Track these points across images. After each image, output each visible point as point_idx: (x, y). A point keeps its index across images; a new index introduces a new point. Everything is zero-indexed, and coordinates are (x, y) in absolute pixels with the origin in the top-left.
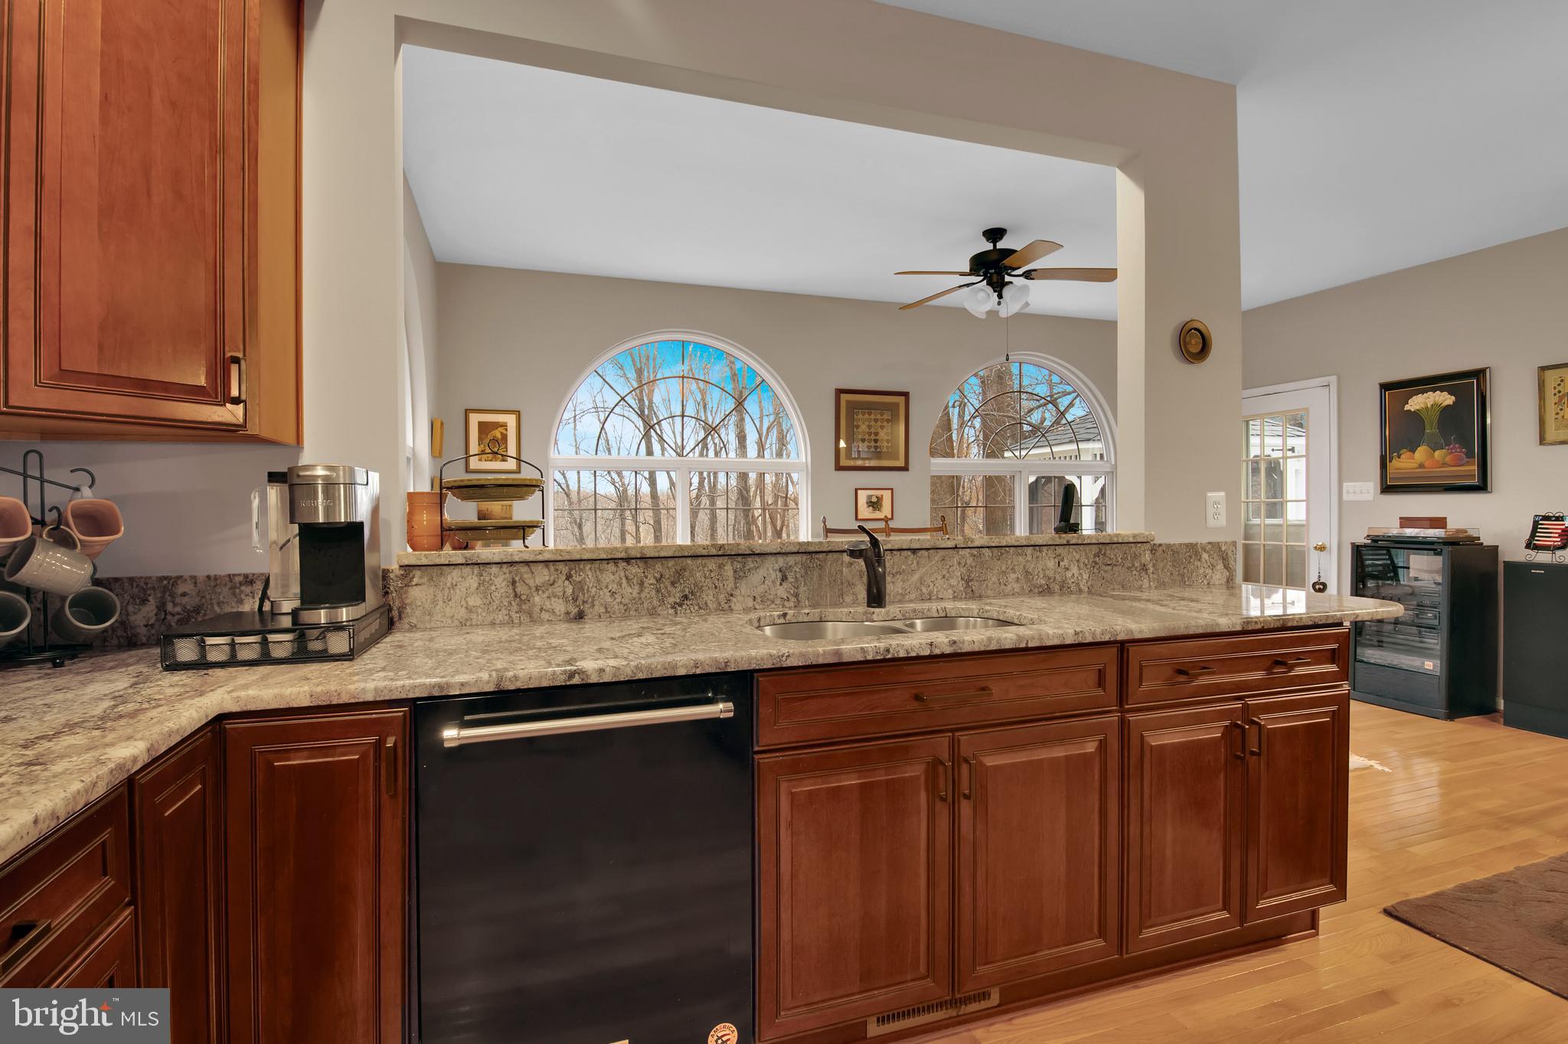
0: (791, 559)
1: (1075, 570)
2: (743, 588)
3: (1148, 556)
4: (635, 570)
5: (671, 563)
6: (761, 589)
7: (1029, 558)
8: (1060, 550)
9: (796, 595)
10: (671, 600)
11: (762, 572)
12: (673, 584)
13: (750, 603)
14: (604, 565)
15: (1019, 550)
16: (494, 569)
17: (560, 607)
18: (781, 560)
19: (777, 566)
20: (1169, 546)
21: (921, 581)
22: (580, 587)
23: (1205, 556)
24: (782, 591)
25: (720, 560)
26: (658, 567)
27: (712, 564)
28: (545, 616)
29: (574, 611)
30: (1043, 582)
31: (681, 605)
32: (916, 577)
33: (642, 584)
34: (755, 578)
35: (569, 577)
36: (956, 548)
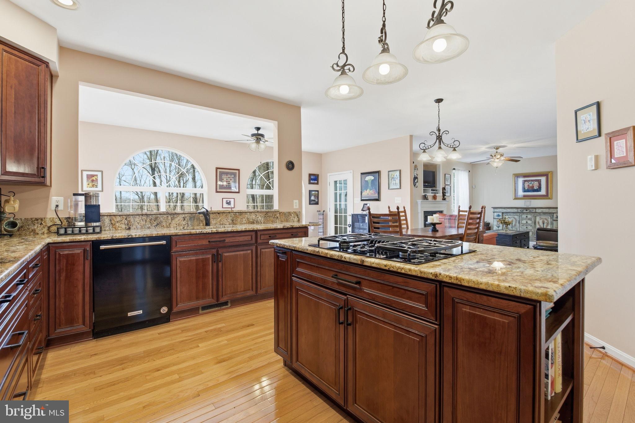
0: (186, 215)
1: (260, 218)
2: (174, 222)
3: (278, 215)
4: (144, 217)
5: (154, 216)
6: (178, 222)
7: (248, 215)
8: (256, 213)
9: (188, 224)
10: (154, 225)
11: (178, 218)
12: (154, 221)
13: (175, 226)
14: (136, 216)
15: (246, 213)
16: (106, 217)
17: (124, 226)
18: (183, 215)
19: (182, 217)
20: (283, 212)
21: (221, 220)
22: (129, 221)
23: (292, 215)
24: (184, 223)
25: (167, 215)
26: (151, 217)
27: (165, 216)
28: (119, 228)
29: (128, 227)
30: (252, 221)
31: (157, 226)
32: (219, 219)
33: (146, 221)
34: (177, 220)
35: (126, 219)
36: (229, 213)
